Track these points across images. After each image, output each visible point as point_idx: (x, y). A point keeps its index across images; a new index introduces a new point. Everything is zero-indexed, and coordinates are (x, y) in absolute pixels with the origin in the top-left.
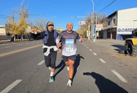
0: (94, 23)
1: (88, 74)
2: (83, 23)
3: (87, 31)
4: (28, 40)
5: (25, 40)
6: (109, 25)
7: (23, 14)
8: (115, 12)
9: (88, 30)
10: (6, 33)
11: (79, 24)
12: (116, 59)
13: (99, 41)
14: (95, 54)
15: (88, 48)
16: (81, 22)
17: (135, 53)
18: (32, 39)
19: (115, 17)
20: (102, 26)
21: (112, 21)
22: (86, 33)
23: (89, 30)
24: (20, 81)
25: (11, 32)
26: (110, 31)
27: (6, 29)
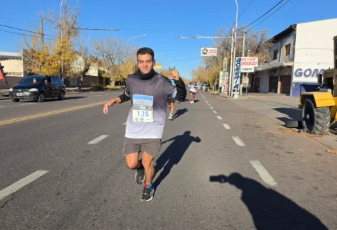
0: (238, 54)
1: (223, 180)
2: (212, 52)
3: (221, 73)
4: (76, 90)
5: (70, 89)
6: (275, 58)
7: (64, 26)
8: (291, 27)
9: (222, 70)
10: (25, 72)
11: (202, 55)
12: (273, 138)
13: (247, 97)
14: (227, 127)
15: (215, 112)
16: (207, 50)
17: (319, 127)
18: (86, 88)
19: (289, 41)
20: (257, 60)
21: (283, 50)
22: (218, 77)
23: (224, 70)
24: (44, 172)
25: (35, 70)
26: (277, 74)
27: (24, 62)
